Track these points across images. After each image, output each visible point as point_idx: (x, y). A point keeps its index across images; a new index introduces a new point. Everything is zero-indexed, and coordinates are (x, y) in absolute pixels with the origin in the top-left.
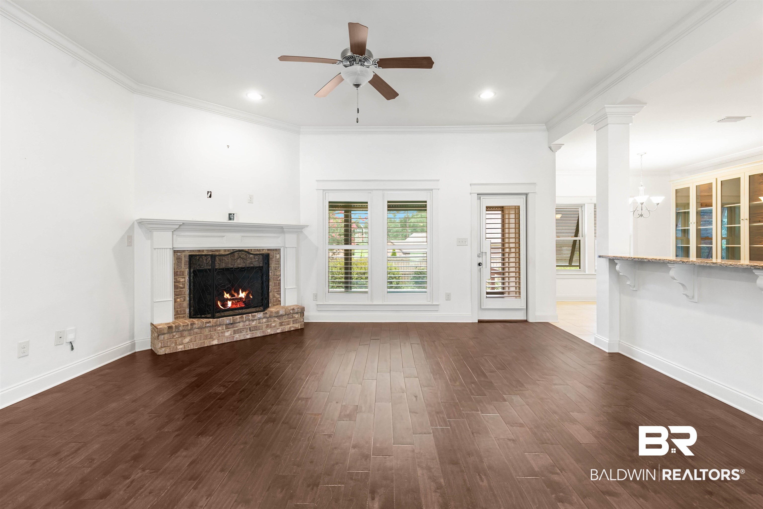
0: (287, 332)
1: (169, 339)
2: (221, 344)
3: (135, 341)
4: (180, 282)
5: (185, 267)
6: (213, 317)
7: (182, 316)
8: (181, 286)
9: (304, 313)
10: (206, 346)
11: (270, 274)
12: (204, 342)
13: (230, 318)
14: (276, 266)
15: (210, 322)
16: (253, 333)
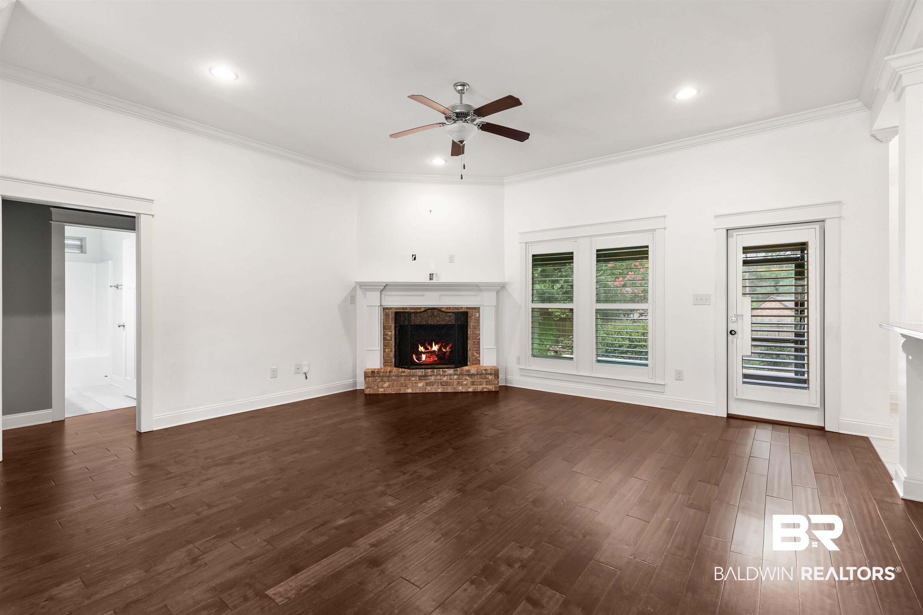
0: (480, 392)
1: (372, 382)
2: (414, 393)
3: (356, 380)
4: (387, 335)
5: (392, 322)
6: (408, 368)
7: (389, 364)
8: (389, 338)
9: (499, 376)
10: (402, 392)
11: (469, 332)
12: (400, 389)
13: (422, 371)
14: (475, 325)
15: (404, 372)
16: (444, 388)
